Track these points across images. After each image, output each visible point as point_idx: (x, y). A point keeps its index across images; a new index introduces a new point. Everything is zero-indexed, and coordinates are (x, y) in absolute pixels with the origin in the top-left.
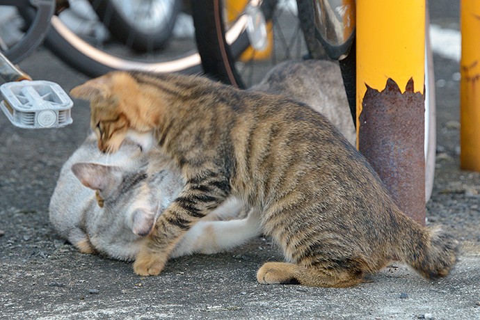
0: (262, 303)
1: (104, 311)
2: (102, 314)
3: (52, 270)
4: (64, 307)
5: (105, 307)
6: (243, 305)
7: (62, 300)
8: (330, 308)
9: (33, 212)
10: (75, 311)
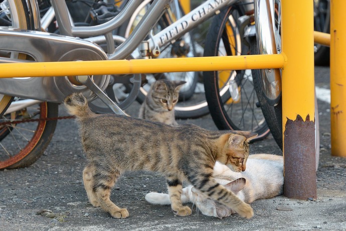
0: (240, 221)
1: (166, 225)
2: (165, 227)
3: (142, 206)
4: (148, 223)
5: (167, 223)
6: (231, 222)
7: (147, 220)
8: (272, 223)
9: (132, 178)
10: (153, 225)
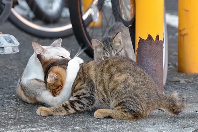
0: (96, 126)
1: (31, 129)
2: (30, 130)
3: (10, 112)
4: (15, 127)
5: (32, 127)
6: (88, 127)
7: (14, 124)
8: (124, 128)
9: (2, 88)
10: (19, 129)
